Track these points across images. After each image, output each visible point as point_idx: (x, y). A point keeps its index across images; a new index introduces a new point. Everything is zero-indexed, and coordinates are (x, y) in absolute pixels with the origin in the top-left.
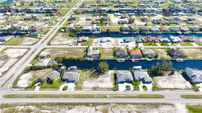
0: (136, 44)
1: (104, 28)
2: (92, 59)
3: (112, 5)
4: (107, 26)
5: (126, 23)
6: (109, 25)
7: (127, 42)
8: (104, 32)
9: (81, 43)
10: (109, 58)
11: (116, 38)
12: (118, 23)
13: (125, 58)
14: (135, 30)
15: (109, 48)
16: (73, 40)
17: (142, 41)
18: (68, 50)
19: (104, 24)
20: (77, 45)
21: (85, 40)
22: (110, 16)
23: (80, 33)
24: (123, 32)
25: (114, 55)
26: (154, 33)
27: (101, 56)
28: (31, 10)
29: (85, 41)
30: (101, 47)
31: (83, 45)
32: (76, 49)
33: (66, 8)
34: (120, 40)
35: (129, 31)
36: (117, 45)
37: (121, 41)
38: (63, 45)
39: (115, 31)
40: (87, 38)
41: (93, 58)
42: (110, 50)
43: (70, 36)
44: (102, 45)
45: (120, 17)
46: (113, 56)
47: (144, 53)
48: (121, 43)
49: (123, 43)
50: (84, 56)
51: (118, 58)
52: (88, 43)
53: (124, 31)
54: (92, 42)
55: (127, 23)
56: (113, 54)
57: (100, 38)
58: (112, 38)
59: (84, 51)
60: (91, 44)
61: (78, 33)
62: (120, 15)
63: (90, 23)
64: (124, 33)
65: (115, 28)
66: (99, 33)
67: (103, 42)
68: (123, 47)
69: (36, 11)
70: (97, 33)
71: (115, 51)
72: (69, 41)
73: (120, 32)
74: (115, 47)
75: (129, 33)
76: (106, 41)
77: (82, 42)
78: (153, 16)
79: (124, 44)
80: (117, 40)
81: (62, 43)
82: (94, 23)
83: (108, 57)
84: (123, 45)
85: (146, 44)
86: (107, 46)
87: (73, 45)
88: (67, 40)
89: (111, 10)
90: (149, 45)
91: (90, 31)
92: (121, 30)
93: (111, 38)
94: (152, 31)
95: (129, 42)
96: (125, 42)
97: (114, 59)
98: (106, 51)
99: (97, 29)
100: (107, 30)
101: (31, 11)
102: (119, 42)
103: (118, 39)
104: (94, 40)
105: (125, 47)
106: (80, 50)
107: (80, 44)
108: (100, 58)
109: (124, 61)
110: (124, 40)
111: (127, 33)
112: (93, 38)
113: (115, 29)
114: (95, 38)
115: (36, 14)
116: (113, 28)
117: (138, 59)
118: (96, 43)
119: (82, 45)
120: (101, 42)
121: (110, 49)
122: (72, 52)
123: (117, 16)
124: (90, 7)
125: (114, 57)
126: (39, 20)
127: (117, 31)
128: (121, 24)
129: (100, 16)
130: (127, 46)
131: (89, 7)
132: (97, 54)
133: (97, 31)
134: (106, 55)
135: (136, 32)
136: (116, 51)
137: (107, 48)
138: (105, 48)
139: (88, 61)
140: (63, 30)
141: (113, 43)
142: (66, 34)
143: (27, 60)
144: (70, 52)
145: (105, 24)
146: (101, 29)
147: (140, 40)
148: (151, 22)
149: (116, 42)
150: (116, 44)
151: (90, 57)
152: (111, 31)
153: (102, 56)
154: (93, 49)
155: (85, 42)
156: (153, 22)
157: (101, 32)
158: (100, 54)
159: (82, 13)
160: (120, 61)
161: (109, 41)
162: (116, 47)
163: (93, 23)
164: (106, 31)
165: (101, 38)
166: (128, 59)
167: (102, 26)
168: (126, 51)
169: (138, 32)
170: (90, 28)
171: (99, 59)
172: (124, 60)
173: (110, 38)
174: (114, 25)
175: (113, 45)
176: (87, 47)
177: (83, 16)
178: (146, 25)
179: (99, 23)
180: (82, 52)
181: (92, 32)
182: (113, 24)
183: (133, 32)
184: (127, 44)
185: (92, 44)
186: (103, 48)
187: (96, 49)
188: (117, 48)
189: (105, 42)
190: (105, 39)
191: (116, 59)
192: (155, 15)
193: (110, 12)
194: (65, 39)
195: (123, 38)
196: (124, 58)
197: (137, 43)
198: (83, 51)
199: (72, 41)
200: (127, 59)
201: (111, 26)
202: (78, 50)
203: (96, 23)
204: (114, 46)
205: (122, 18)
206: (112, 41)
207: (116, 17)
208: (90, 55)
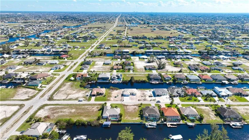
0: (170, 99)
1: (126, 76)
2: (109, 123)
3: (136, 46)
4: (130, 72)
5: (154, 69)
6: (133, 71)
7: (158, 96)
8: (126, 81)
9: (95, 97)
10: (133, 121)
11: (143, 90)
12: (144, 69)
13: (157, 121)
14: (167, 79)
15: (134, 105)
16: (84, 92)
17: (178, 94)
18: (76, 109)
19: (126, 70)
20: (89, 100)
21: (102, 92)
22: (134, 59)
23: (95, 82)
24: (151, 81)
25: (142, 116)
26: (192, 82)
27: (122, 118)
28: (36, 51)
29: (101, 94)
30: (123, 103)
31: (98, 100)
32: (88, 106)
33: (80, 49)
34: (149, 92)
35: (160, 80)
36: (145, 100)
37: (149, 95)
38: (70, 99)
39: (141, 80)
40: (103, 90)
41: (111, 121)
42: (135, 108)
43: (81, 86)
44: (123, 101)
45: (146, 60)
46: (140, 117)
47: (182, 113)
48: (149, 97)
49: (152, 96)
50: (97, 118)
51: (146, 121)
52: (104, 96)
53: (153, 80)
54: (110, 96)
55: (156, 69)
56: (139, 114)
57: (121, 90)
58: (138, 90)
59: (99, 109)
60: (109, 98)
61: (92, 82)
62: (146, 59)
63: (108, 68)
64: (153, 82)
65: (141, 75)
66: (120, 82)
67: (125, 96)
68: (153, 104)
69: (42, 53)
70: (118, 82)
71: (142, 110)
72: (79, 94)
73: (148, 81)
74: (141, 104)
75: (160, 82)
76: (130, 94)
77: (97, 96)
78: (187, 59)
79: (153, 98)
80: (144, 92)
81: (70, 96)
82: (114, 68)
83: (132, 118)
84: (153, 100)
85: (184, 98)
86: (130, 101)
87: (85, 100)
88: (76, 93)
89: (135, 51)
90: (188, 100)
91: (108, 80)
92: (149, 77)
93: (136, 89)
94: (190, 80)
95: (161, 96)
96: (155, 96)
97: (141, 122)
98: (129, 109)
99: (117, 77)
100: (130, 78)
101: (35, 53)
102: (146, 95)
103: (146, 92)
104: (113, 93)
105: (155, 102)
106: (93, 107)
107: (93, 98)
108: (120, 121)
109: (155, 126)
110: (154, 93)
111: (157, 82)
112: (112, 89)
113: (141, 77)
114: (115, 89)
115: (41, 57)
116: (137, 75)
117: (175, 123)
118: (115, 97)
119: (96, 100)
120: (122, 95)
121: (136, 106)
122: (82, 111)
123: (143, 59)
124: (110, 48)
125: (140, 119)
126: (44, 64)
127: (144, 79)
128: (149, 69)
129: (121, 60)
130: (159, 102)
131: (108, 48)
132: (117, 115)
133: (117, 80)
134: (129, 116)
135: (168, 81)
136: (144, 110)
137: (131, 105)
138: (128, 104)
139: (103, 126)
140: (72, 78)
141: (139, 97)
142: (76, 83)
143: (14, 124)
144: (79, 111)
145: (128, 70)
146: (122, 77)
147: (175, 94)
148: (187, 68)
149: (143, 95)
150: (143, 98)
151: (107, 119)
152: (136, 79)
153: (124, 118)
154: (112, 106)
155: (101, 96)
156: (189, 68)
157: (123, 81)
158: (121, 115)
159: (99, 56)
160: (150, 125)
161: (134, 94)
162: (144, 102)
163: (112, 69)
164: (130, 80)
165: (123, 90)
166: (161, 123)
167: (125, 72)
168: (157, 109)
169: (171, 81)
170: (108, 75)
171: (120, 123)
172: (154, 123)
173: (134, 90)
174: (139, 71)
175: (139, 100)
176: (103, 102)
177: (100, 60)
178: (180, 71)
179: (120, 69)
180: (95, 110)
181: (111, 81)
182: (138, 69)
183: (165, 81)
184: (158, 99)
185: (111, 99)
186: (125, 105)
187: (116, 107)
188: (145, 104)
189: (128, 96)
190: (128, 91)
191: (144, 122)
192: (190, 59)
193: (134, 54)
194: (74, 90)
195: (152, 90)
196: (155, 121)
197: (171, 97)
198: (97, 110)
199: (83, 95)
200: (159, 122)
201: (136, 73)
202: (91, 108)
203: (116, 68)
204: (140, 102)
205: (149, 62)
206: (137, 94)
207: (142, 61)
208: (107, 117)
